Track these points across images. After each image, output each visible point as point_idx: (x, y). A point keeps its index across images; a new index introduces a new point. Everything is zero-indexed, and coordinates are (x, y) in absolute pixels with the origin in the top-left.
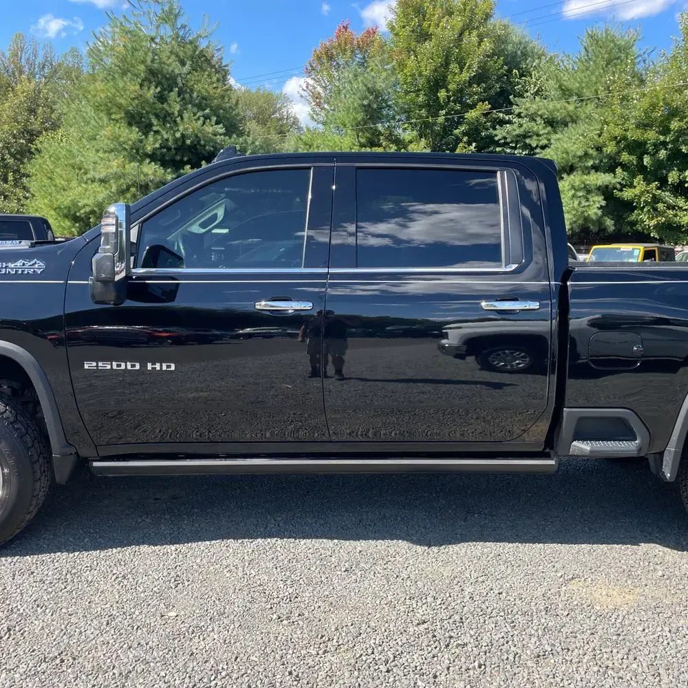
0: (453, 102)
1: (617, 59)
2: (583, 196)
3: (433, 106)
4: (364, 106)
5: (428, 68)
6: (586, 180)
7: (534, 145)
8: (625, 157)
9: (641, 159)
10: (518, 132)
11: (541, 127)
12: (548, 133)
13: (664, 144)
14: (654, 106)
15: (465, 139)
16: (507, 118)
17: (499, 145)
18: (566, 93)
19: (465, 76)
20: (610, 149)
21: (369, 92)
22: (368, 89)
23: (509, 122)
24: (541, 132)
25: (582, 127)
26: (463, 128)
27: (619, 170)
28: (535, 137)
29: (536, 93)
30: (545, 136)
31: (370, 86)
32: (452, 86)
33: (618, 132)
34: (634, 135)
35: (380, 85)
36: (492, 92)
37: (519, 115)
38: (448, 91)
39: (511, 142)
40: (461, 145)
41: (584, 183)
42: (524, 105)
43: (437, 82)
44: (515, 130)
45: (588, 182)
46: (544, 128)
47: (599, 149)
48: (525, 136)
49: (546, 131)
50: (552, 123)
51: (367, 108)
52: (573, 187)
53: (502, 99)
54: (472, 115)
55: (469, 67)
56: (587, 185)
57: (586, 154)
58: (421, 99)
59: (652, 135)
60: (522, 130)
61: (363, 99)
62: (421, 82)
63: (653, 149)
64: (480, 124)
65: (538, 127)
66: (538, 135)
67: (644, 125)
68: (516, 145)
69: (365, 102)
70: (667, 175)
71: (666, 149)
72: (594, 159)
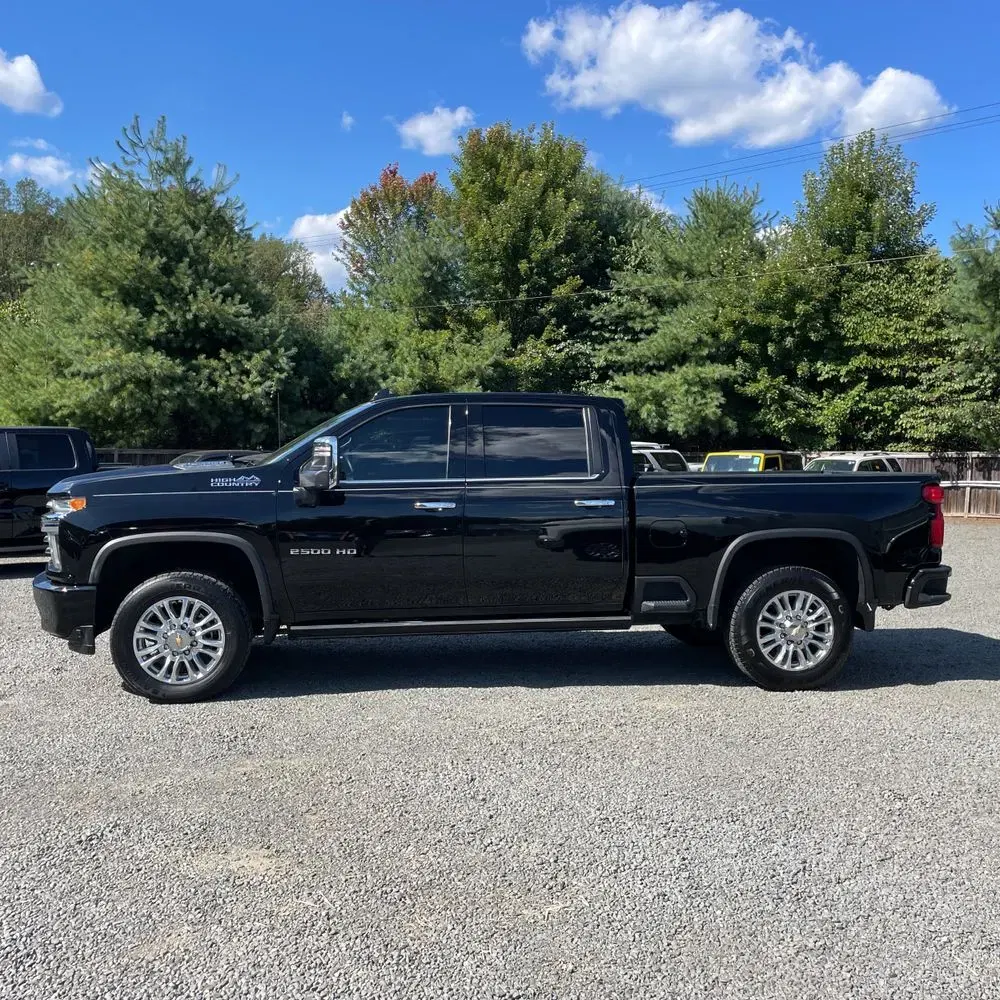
0: (537, 274)
1: (733, 227)
2: (698, 391)
3: (512, 280)
4: (426, 278)
5: (505, 234)
6: (701, 372)
7: (638, 329)
8: (745, 345)
9: (764, 348)
10: (617, 312)
11: (645, 307)
12: (654, 315)
13: (790, 330)
14: (775, 286)
15: (553, 321)
16: (604, 295)
17: (596, 329)
18: (673, 267)
19: (550, 244)
20: (727, 335)
21: (431, 262)
22: (430, 258)
23: (607, 300)
24: (646, 314)
25: (693, 309)
26: (550, 307)
27: (739, 361)
28: (638, 320)
29: (639, 266)
30: (651, 318)
31: (432, 254)
32: (535, 256)
33: (735, 315)
34: (755, 319)
35: (445, 252)
36: (585, 263)
37: (618, 293)
38: (530, 261)
39: (611, 324)
40: (548, 327)
41: (699, 377)
42: (625, 279)
43: (517, 250)
44: (614, 310)
45: (703, 375)
46: (649, 308)
47: (715, 334)
48: (627, 317)
49: (652, 312)
50: (659, 302)
51: (429, 282)
52: (686, 381)
53: (597, 273)
54: (560, 291)
55: (556, 234)
56: (703, 378)
57: (700, 340)
58: (497, 270)
59: (774, 320)
60: (622, 310)
61: (424, 270)
62: (496, 249)
63: (778, 336)
64: (572, 302)
65: (642, 306)
66: (642, 317)
67: (765, 308)
68: (616, 328)
69: (427, 274)
70: (796, 366)
71: (793, 336)
72: (710, 346)
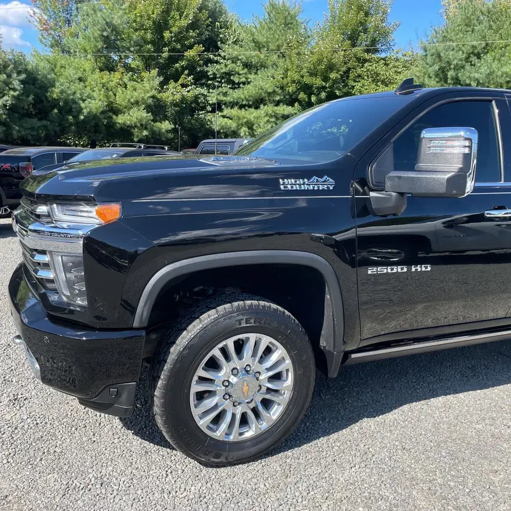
0: (174, 41)
1: (292, 23)
2: (274, 121)
3: (159, 44)
4: (104, 36)
5: (155, 12)
6: (276, 110)
7: (237, 81)
8: (302, 96)
9: (310, 98)
10: (224, 70)
11: (240, 68)
12: (246, 74)
13: (324, 88)
14: (320, 61)
15: (186, 72)
16: (216, 58)
17: (211, 79)
18: (258, 46)
19: (184, 23)
20: (291, 89)
21: (107, 26)
22: (107, 23)
23: (217, 62)
24: (241, 72)
25: (271, 72)
26: (183, 63)
27: (296, 104)
28: (237, 75)
29: (235, 43)
30: (244, 75)
31: (108, 20)
32: (175, 29)
33: (296, 77)
34: (307, 80)
35: (116, 21)
36: (203, 37)
37: (224, 58)
38: (171, 32)
39: (219, 78)
40: (183, 76)
41: (274, 112)
42: (228, 50)
43: (160, 26)
44: (222, 69)
45: (278, 112)
46: (243, 69)
47: (282, 88)
48: (229, 74)
49: (245, 72)
50: (247, 65)
51: (106, 39)
52: (267, 115)
53: (212, 44)
54: (190, 53)
55: (187, 16)
56: (277, 114)
57: (274, 91)
58: (149, 36)
59: (318, 82)
60: (228, 69)
61: (103, 31)
62: (148, 23)
63: (317, 91)
64: (195, 61)
65: (239, 68)
66: (239, 74)
67: (313, 74)
68: (221, 80)
69: (105, 34)
71: (325, 92)
72: (279, 95)
